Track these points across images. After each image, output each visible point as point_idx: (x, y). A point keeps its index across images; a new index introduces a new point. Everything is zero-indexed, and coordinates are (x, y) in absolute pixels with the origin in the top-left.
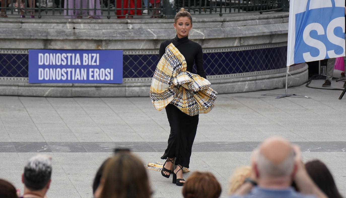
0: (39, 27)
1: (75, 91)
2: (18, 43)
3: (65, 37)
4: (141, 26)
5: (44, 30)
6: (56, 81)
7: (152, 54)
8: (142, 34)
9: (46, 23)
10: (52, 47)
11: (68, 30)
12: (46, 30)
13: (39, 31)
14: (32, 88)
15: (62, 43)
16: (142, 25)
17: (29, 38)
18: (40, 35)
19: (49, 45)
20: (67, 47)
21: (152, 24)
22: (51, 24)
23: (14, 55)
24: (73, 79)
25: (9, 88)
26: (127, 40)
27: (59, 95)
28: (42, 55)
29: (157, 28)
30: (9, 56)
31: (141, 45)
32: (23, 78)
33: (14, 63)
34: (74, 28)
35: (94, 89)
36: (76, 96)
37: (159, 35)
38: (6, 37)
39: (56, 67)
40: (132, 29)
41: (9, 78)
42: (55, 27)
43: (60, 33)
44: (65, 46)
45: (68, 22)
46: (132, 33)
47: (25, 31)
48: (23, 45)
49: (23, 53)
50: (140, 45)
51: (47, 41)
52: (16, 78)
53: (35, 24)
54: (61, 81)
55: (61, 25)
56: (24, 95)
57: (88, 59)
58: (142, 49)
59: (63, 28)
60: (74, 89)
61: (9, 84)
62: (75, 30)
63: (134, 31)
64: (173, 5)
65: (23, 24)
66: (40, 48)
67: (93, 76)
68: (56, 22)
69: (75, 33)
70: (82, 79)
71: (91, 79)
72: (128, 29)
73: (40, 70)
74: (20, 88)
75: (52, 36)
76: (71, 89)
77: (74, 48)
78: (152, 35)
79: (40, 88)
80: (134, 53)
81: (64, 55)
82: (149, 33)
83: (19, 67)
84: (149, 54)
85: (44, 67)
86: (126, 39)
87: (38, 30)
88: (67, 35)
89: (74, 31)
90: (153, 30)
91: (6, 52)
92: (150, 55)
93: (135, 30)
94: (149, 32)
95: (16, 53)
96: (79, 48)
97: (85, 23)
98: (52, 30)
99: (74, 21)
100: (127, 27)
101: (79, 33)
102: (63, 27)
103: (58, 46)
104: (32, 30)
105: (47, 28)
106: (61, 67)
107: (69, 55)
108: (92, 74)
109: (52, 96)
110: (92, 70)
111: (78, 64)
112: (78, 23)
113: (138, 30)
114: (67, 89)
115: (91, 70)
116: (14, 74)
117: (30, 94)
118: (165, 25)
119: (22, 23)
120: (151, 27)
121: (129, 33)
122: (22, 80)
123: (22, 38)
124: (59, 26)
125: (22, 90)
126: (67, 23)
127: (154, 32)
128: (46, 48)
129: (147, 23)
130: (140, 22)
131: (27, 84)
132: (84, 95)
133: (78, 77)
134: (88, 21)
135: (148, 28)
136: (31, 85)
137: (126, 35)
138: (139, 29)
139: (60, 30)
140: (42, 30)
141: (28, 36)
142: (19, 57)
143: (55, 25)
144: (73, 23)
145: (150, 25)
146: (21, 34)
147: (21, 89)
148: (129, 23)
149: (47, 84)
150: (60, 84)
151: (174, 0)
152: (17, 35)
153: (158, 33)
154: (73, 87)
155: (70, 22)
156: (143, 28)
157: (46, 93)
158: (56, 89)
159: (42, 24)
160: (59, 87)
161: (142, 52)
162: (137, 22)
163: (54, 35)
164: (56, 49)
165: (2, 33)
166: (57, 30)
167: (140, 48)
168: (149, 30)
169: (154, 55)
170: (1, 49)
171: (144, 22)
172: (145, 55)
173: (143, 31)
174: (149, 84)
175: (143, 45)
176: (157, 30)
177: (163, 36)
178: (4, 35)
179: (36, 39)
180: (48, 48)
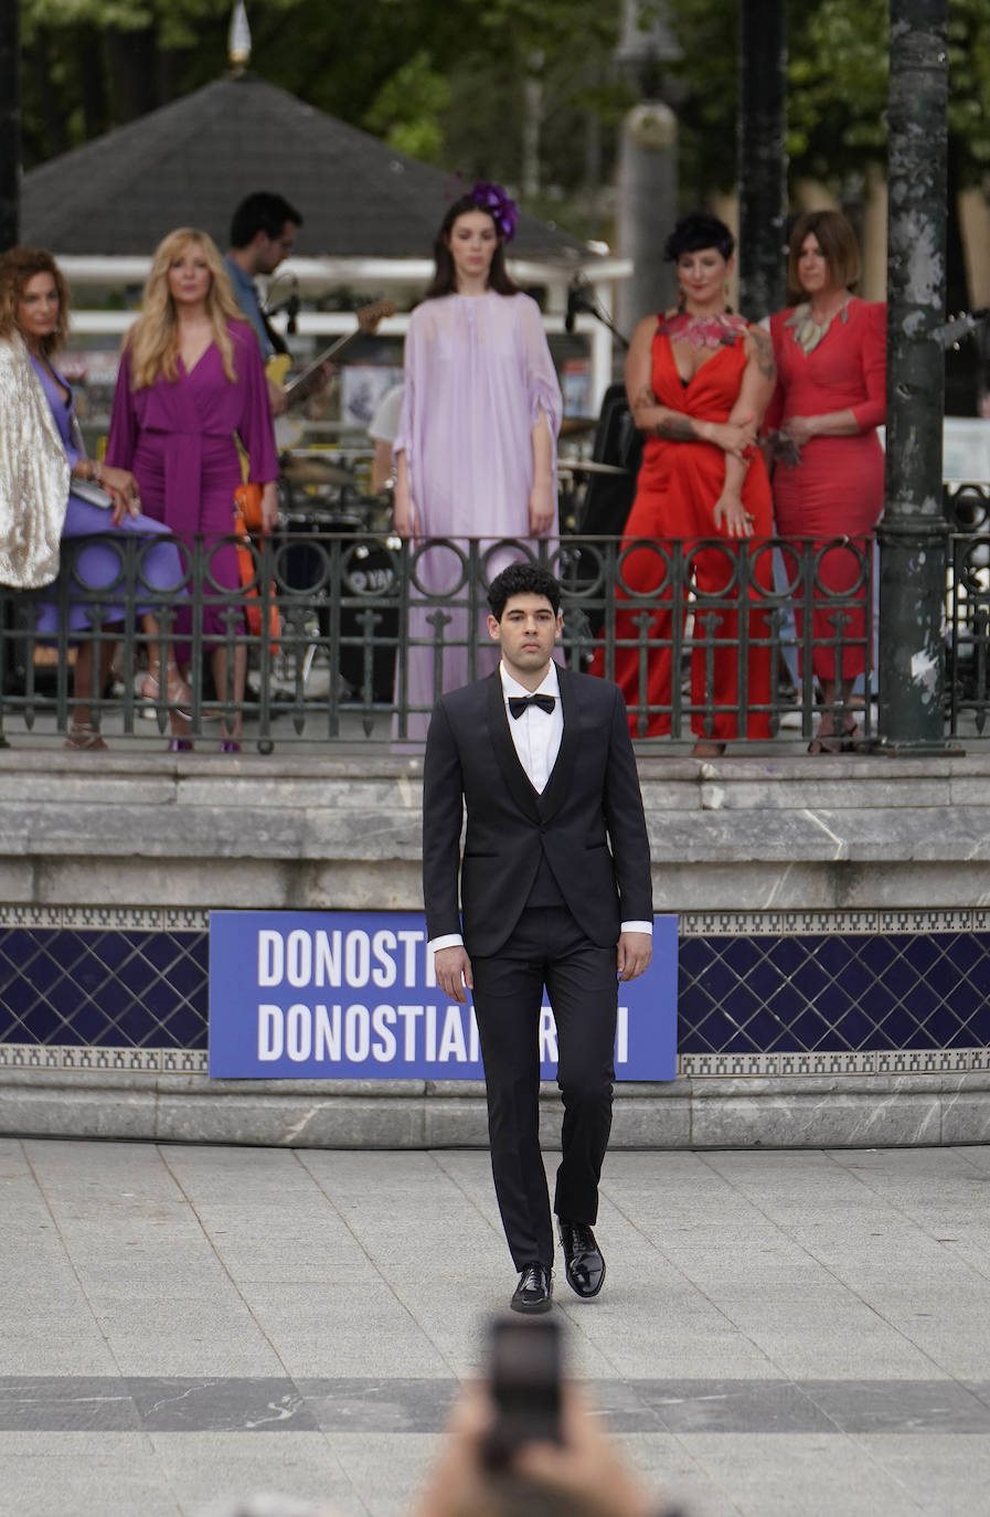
0: (264, 801)
1: (441, 1121)
2: (155, 876)
3: (392, 851)
4: (768, 796)
5: (287, 813)
6: (345, 1068)
7: (825, 933)
8: (774, 833)
9: (297, 777)
10: (325, 900)
11: (405, 814)
12: (297, 813)
13: (263, 817)
14: (226, 1102)
15: (376, 880)
16: (776, 787)
17: (210, 851)
18: (264, 836)
19: (311, 890)
20: (402, 896)
21: (822, 786)
22: (321, 785)
23: (137, 937)
24: (430, 1056)
25: (112, 1100)
26: (698, 863)
27: (358, 1137)
28: (276, 937)
29: (847, 804)
30: (114, 943)
31: (769, 889)
32: (179, 1054)
33: (138, 975)
36: (445, 1142)
37: (856, 839)
38: (100, 850)
39: (343, 996)
40: (726, 807)
41: (111, 1052)
42: (341, 801)
43: (365, 830)
44: (391, 896)
45: (404, 775)
46: (723, 828)
47: (193, 816)
48: (179, 890)
49: (181, 926)
50: (763, 889)
51: (298, 869)
52: (144, 1053)
53: (242, 785)
54: (370, 1067)
55: (371, 789)
56: (189, 1137)
58: (775, 907)
59: (383, 804)
60: (433, 1108)
61: (113, 1080)
63: (734, 822)
64: (932, 689)
65: (183, 784)
66: (265, 902)
68: (343, 772)
72: (705, 808)
73: (265, 1011)
74: (164, 1101)
75: (328, 843)
76: (416, 1105)
78: (823, 841)
79: (267, 1103)
80: (733, 930)
81: (385, 936)
82: (810, 831)
83: (163, 1000)
84: (807, 933)
85: (284, 995)
86: (692, 859)
87: (259, 811)
88: (402, 839)
90: (828, 814)
91: (96, 924)
92: (812, 941)
93: (739, 814)
94: (809, 824)
95: (146, 925)
98: (328, 811)
100: (701, 800)
102: (380, 797)
103: (356, 892)
104: (229, 814)
105: (303, 804)
106: (371, 996)
107: (410, 937)
109: (326, 1142)
113: (751, 812)
114: (401, 1105)
116: (135, 1032)
117: (218, 1131)
118: (888, 788)
119: (177, 777)
120: (817, 801)
121: (710, 829)
122: (178, 1064)
123: (177, 850)
124: (360, 791)
125: (177, 1114)
126: (399, 782)
127: (833, 824)
128: (298, 904)
129: (801, 780)
130: (768, 774)
131: (199, 1082)
133: (454, 1047)
135: (804, 804)
136: (222, 1086)
137: (696, 837)
138: (759, 808)
139: (366, 813)
140: (275, 812)
141: (206, 842)
142: (161, 945)
143: (344, 786)
145: (814, 787)
146: (172, 833)
147: (171, 1107)
148: (709, 780)
149: (300, 1084)
150: (367, 1085)
151: (935, 665)
152: (154, 840)
153: (851, 831)
154: (430, 1097)
155: (414, 774)
156: (782, 805)
157: (292, 1128)
158: (345, 1106)
159: (276, 782)
160: (360, 1100)
161: (774, 926)
162: (747, 774)
163: (336, 839)
164: (344, 905)
165: (77, 828)
166: (352, 814)
167: (765, 907)
168: (807, 812)
169: (834, 939)
170: (75, 907)
171: (787, 775)
172: (789, 941)
173: (779, 818)
174: (810, 1084)
175: (781, 889)
176: (848, 816)
177: (879, 843)
178: (87, 836)
179: (247, 860)
180: (308, 904)
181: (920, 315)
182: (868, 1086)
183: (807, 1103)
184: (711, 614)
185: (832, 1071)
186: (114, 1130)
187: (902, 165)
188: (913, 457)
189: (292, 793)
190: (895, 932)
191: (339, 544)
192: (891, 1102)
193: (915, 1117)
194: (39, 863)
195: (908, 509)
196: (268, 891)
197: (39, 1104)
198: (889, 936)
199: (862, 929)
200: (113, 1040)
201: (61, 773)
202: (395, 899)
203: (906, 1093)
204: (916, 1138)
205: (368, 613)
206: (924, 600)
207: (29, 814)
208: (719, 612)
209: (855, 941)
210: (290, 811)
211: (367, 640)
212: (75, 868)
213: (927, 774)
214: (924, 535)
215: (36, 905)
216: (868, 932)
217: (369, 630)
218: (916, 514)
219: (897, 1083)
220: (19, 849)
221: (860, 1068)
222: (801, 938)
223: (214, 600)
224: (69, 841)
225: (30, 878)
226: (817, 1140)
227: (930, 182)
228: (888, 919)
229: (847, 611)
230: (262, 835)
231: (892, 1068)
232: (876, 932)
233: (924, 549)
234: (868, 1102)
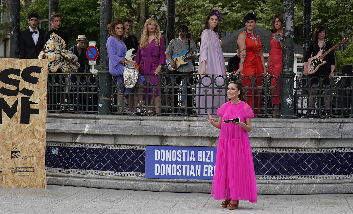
0: (157, 125)
1: (190, 187)
2: (136, 139)
4: (255, 125)
5: (161, 127)
6: (171, 176)
7: (267, 152)
8: (255, 132)
9: (163, 120)
10: (168, 144)
12: (163, 127)
13: (156, 128)
14: (149, 183)
15: (177, 140)
16: (257, 123)
17: (145, 134)
18: (156, 131)
19: (165, 142)
20: (182, 143)
21: (266, 123)
22: (168, 122)
23: (133, 151)
24: (188, 175)
25: (128, 182)
27: (174, 190)
28: (158, 151)
29: (271, 127)
30: (129, 152)
32: (141, 173)
33: (133, 158)
34: (190, 126)
35: (208, 185)
36: (190, 191)
37: (272, 134)
38: (125, 134)
39: (171, 163)
41: (128, 173)
42: (171, 125)
43: (175, 130)
44: (180, 143)
47: (143, 127)
48: (141, 142)
49: (141, 149)
50: (254, 143)
51: (163, 138)
52: (134, 173)
53: (153, 122)
54: (176, 176)
55: (177, 122)
56: (142, 190)
57: (203, 155)
58: (256, 147)
59: (179, 125)
60: (188, 185)
61: (128, 178)
64: (291, 105)
65: (142, 121)
66: (156, 144)
67: (207, 173)
69: (189, 131)
70: (196, 175)
71: (205, 175)
73: (156, 165)
74: (138, 182)
76: (185, 184)
77: (189, 145)
78: (265, 134)
79: (157, 183)
81: (179, 151)
82: (263, 132)
83: (138, 163)
84: (263, 152)
85: (160, 162)
87: (156, 127)
88: (182, 132)
89: (189, 128)
90: (267, 129)
91: (126, 148)
92: (264, 154)
94: (263, 130)
95: (135, 149)
96: (193, 145)
97: (200, 121)
98: (169, 127)
101: (193, 130)
102: (179, 124)
103: (173, 142)
104: (150, 127)
105: (164, 125)
106: (177, 163)
107: (184, 151)
108: (206, 170)
109: (168, 191)
110: (207, 166)
111: (192, 160)
112: (193, 121)
114: (182, 184)
115: (205, 166)
116: (133, 169)
117: (147, 188)
118: (280, 124)
119: (141, 120)
120: (265, 126)
122: (140, 175)
124: (175, 123)
125: (140, 185)
126: (182, 121)
127: (268, 131)
128: (162, 145)
129: (262, 122)
130: (255, 121)
131: (144, 179)
132: (198, 191)
133: (192, 173)
134: (203, 119)
135: (263, 127)
136: (148, 180)
139: (176, 127)
140: (158, 127)
141: (144, 132)
142: (138, 152)
143: (172, 122)
144: (189, 121)
145: (265, 123)
146: (138, 131)
147: (139, 184)
149: (163, 180)
150: (176, 180)
151: (291, 101)
152: (135, 132)
153: (272, 132)
154: (188, 182)
155: (185, 120)
156: (258, 127)
157: (161, 188)
158: (171, 184)
159: (159, 121)
160: (174, 183)
163: (169, 132)
164: (171, 145)
165: (122, 130)
166: (173, 127)
167: (254, 147)
168: (263, 128)
169: (269, 153)
170: (122, 145)
171: (259, 121)
172: (259, 153)
174: (263, 182)
175: (257, 143)
176: (271, 129)
177: (277, 134)
178: (123, 131)
179: (152, 136)
180: (164, 145)
181: (289, 32)
182: (275, 182)
183: (263, 185)
184: (246, 90)
185: (268, 179)
186: (128, 188)
187: (285, 3)
188: (287, 60)
189: (162, 123)
190: (281, 152)
191: (174, 76)
192: (280, 185)
193: (285, 189)
194: (115, 136)
195: (286, 70)
196: (156, 142)
197: (115, 183)
198: (280, 153)
199: (275, 151)
200: (129, 171)
201: (120, 119)
202: (181, 144)
203: (283, 184)
204: (285, 193)
206: (289, 88)
207: (113, 127)
209: (273, 154)
212: (122, 137)
213: (288, 121)
214: (289, 75)
215: (115, 145)
216: (276, 152)
218: (287, 71)
219: (281, 182)
220: (111, 134)
221: (274, 179)
222: (262, 153)
223: (151, 87)
224: (119, 132)
225: (114, 139)
226: (265, 193)
227: (291, 7)
228: (280, 150)
229: (274, 90)
231: (281, 179)
232: (277, 152)
233: (289, 78)
234: (275, 186)
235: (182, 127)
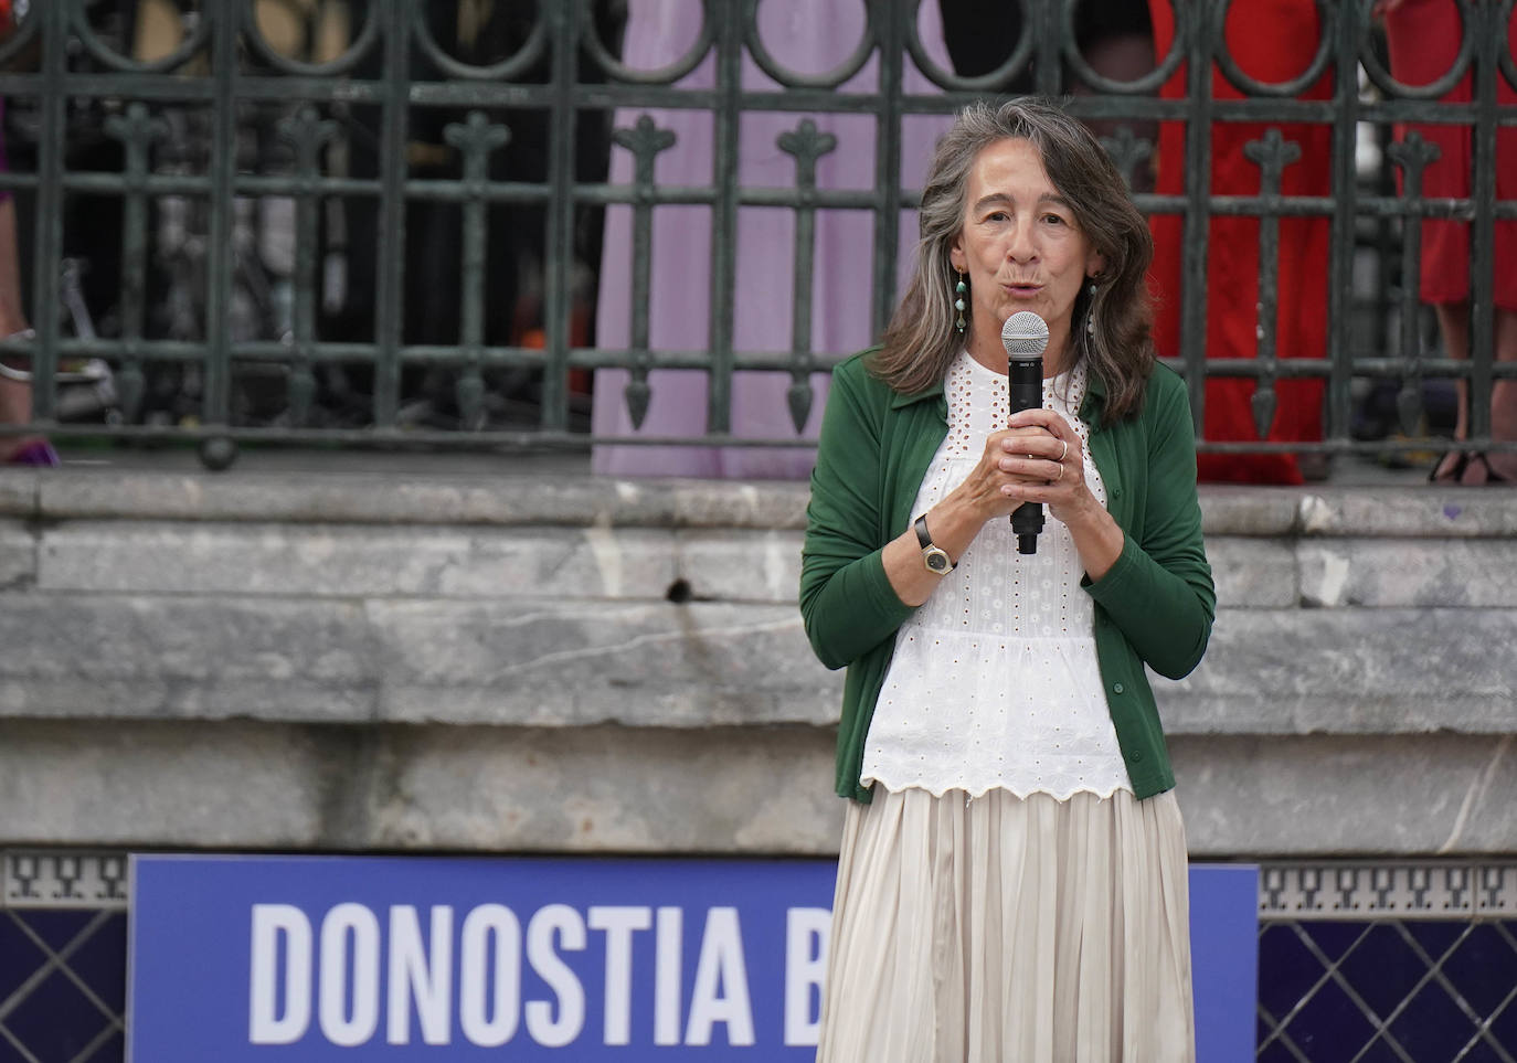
0: (257, 581)
3: (599, 705)
4: (1446, 575)
5: (324, 612)
10: (417, 826)
11: (611, 614)
12: (344, 610)
13: (263, 620)
15: (543, 776)
16: (1460, 553)
17: (147, 704)
18: (282, 668)
19: (382, 804)
20: (605, 820)
26: (1318, 736)
28: (292, 918)
31: (1456, 803)
34: (679, 592)
40: (1353, 602)
42: (451, 580)
43: (525, 653)
44: (578, 817)
45: (603, 517)
46: (1360, 652)
47: (87, 617)
50: (1442, 804)
51: (357, 749)
53: (203, 542)
55: (526, 549)
58: (1468, 847)
59: (553, 588)
62: (698, 610)
63: (1382, 638)
65: (53, 538)
66: (268, 834)
68: (456, 511)
69: (698, 652)
72: (1307, 604)
75: (440, 683)
77: (687, 838)
80: (1364, 907)
81: (558, 919)
86: (1304, 727)
87: (248, 605)
88: (622, 676)
89: (690, 624)
93: (1386, 619)
96: (745, 839)
98: (418, 606)
99: (688, 498)
100: (1298, 580)
101: (746, 642)
102: (547, 572)
103: (490, 806)
104: (175, 613)
105: (357, 589)
107: (619, 922)
111: (720, 1029)
112: (723, 527)
113: (1412, 615)
119: (38, 520)
121: (1331, 654)
123: (62, 702)
124: (495, 557)
126: (590, 533)
128: (350, 838)
130: (1446, 523)
137: (1308, 676)
138: (1427, 605)
139: (519, 613)
140: (290, 609)
141: (138, 681)
143: (457, 544)
144: (671, 525)
148: (1317, 535)
155: (627, 516)
156: (1475, 600)
161: (1457, 894)
162: (1401, 521)
163: (458, 675)
164: (464, 841)
166: (481, 614)
167: (1439, 848)
171: (1485, 528)
172: (1488, 931)
173: (1474, 630)
175: (1481, 804)
179: (243, 727)
180: (375, 838)
184: (1273, 135)
189: (328, 562)
196: (276, 805)
202: (588, 826)
205: (476, 120)
208: (1291, 131)
210: (327, 606)
211: (474, 186)
217: (476, 163)
223: (93, 86)
230: (272, 665)
235: (594, 613)
